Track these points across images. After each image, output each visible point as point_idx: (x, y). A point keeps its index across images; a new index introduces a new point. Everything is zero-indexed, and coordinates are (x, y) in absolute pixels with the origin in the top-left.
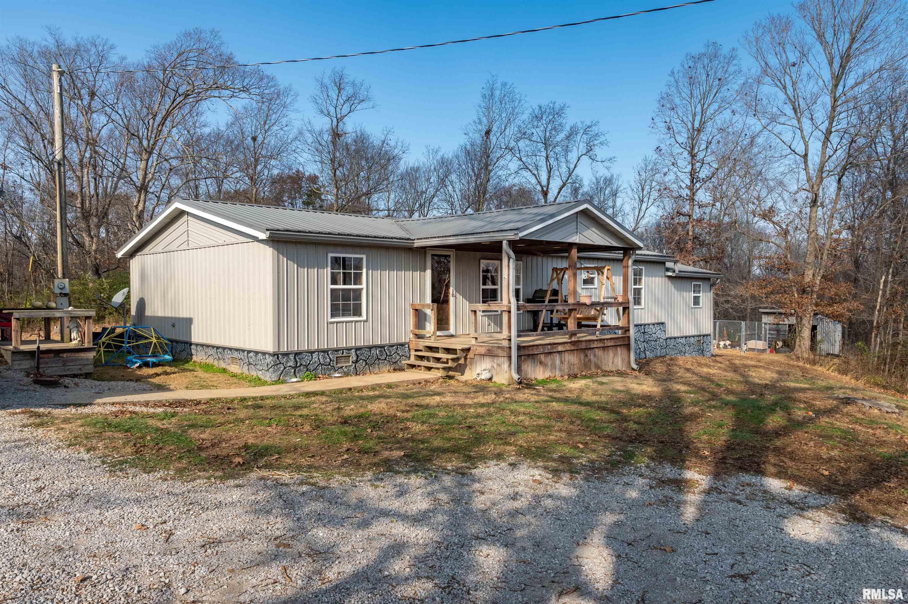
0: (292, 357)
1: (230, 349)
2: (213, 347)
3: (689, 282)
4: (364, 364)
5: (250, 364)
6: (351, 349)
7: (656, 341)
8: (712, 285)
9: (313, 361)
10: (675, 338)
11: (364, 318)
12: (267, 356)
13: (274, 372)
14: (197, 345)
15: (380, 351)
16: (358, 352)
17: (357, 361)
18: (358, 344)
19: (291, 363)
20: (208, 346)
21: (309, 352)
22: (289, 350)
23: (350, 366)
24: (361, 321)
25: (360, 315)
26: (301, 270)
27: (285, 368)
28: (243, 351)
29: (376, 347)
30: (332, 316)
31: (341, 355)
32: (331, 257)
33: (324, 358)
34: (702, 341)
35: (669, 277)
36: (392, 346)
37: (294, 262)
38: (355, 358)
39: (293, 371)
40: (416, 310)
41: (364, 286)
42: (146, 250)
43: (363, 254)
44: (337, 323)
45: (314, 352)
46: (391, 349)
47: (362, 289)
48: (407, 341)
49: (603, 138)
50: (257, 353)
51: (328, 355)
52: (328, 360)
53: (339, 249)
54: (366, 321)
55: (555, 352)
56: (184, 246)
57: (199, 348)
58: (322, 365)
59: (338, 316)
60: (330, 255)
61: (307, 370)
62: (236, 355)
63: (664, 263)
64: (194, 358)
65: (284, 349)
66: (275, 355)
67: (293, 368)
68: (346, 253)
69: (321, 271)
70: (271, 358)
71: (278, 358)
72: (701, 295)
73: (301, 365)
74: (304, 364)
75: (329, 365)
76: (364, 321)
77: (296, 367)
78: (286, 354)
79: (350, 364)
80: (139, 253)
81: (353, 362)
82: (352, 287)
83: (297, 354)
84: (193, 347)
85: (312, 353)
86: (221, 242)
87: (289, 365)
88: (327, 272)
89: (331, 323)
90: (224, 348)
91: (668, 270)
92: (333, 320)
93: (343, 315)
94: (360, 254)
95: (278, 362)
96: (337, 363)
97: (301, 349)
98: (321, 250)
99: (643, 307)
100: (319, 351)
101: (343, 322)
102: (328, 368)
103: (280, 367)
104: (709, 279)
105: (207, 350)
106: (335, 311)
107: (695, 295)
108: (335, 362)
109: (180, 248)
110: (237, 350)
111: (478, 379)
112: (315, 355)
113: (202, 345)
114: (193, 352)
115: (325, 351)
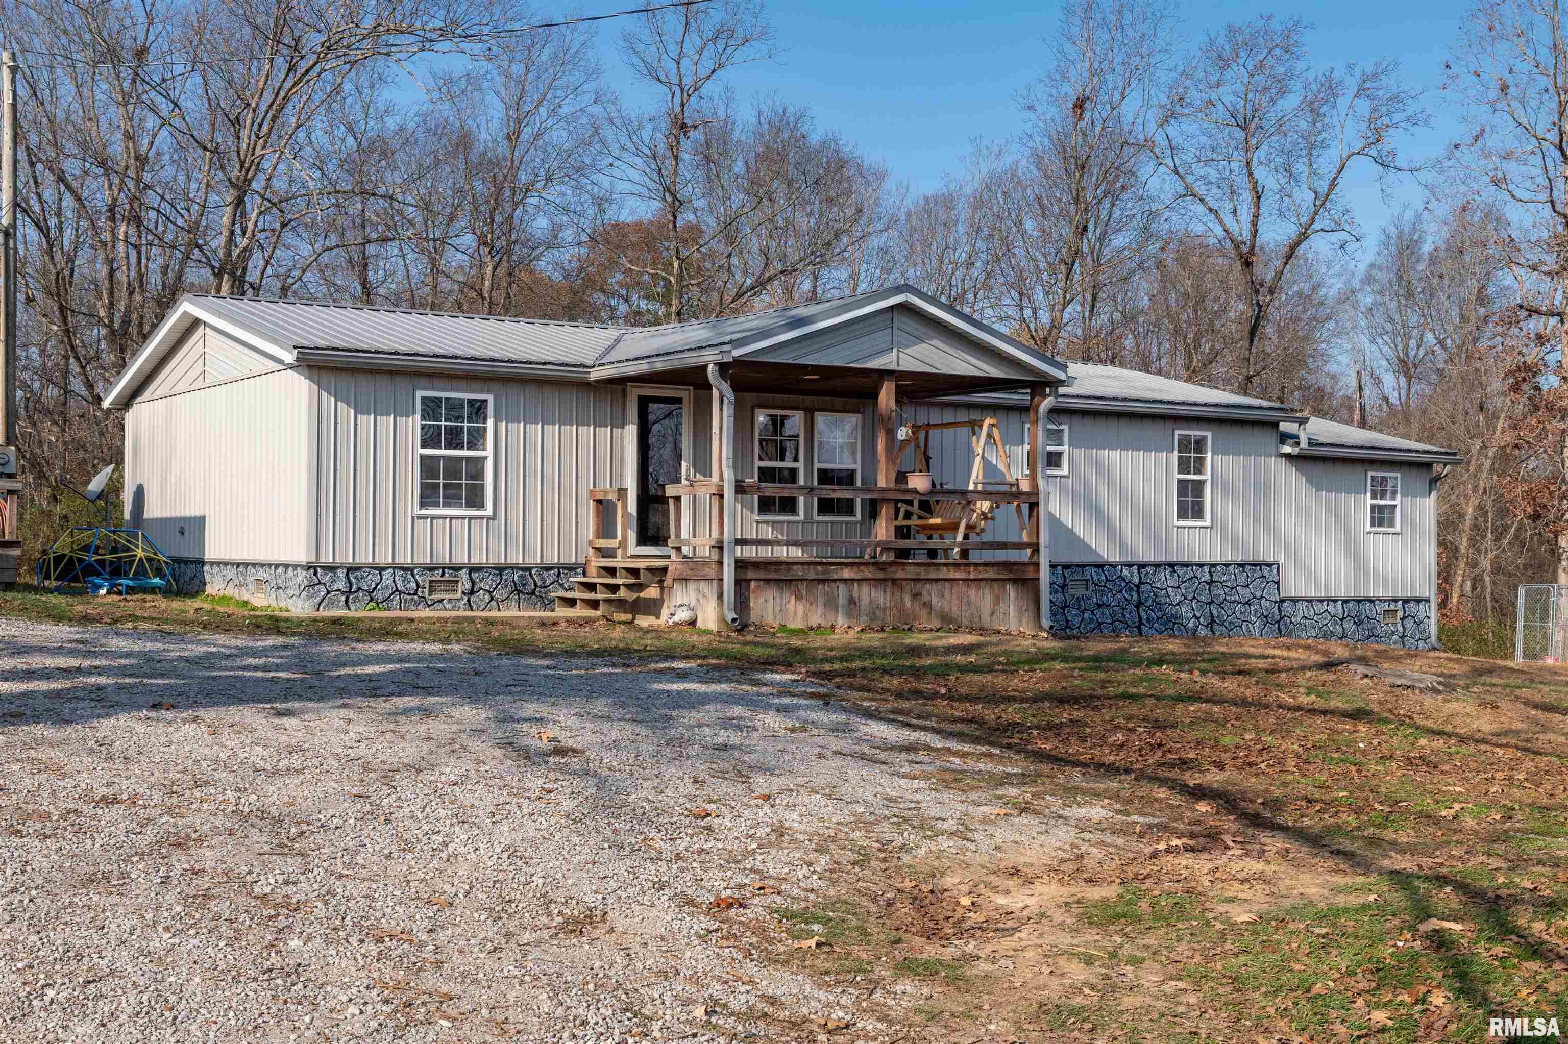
0: (341, 573)
1: (254, 565)
2: (233, 564)
3: (1359, 469)
4: (487, 598)
5: (279, 588)
6: (460, 569)
7: (1248, 603)
8: (1434, 481)
9: (384, 583)
10: (1310, 601)
11: (489, 511)
12: (299, 570)
13: (309, 597)
14: (212, 564)
15: (521, 576)
16: (474, 575)
17: (472, 592)
18: (476, 560)
19: (341, 585)
20: (226, 564)
21: (375, 568)
22: (337, 560)
23: (459, 600)
24: (482, 518)
25: (481, 506)
26: (362, 418)
27: (328, 592)
28: (270, 565)
29: (513, 568)
30: (423, 505)
31: (439, 578)
32: (423, 398)
33: (405, 580)
34: (1400, 614)
35: (1288, 456)
36: (548, 569)
37: (348, 404)
38: (468, 586)
39: (343, 598)
40: (599, 502)
41: (489, 452)
42: (147, 395)
43: (489, 392)
44: (433, 518)
45: (385, 569)
46: (545, 574)
47: (485, 458)
48: (581, 560)
49: (1412, 107)
50: (286, 566)
51: (413, 575)
52: (414, 585)
53: (437, 382)
54: (494, 517)
55: (835, 580)
56: (199, 384)
57: (216, 569)
58: (401, 592)
59: (436, 505)
60: (420, 394)
61: (371, 600)
62: (262, 574)
63: (1275, 425)
64: (209, 590)
65: (327, 558)
66: (309, 568)
67: (343, 593)
68: (452, 390)
69: (401, 420)
70: (304, 573)
71: (315, 574)
72: (1397, 502)
73: (359, 589)
74: (366, 588)
75: (415, 594)
76: (488, 519)
77: (350, 592)
78: (331, 569)
79: (459, 595)
80: (138, 400)
81: (463, 593)
82: (465, 453)
83: (350, 569)
84: (207, 568)
85: (381, 569)
86: (245, 373)
87: (335, 588)
88: (414, 424)
89: (420, 518)
90: (247, 565)
91: (1284, 438)
92: (424, 512)
93: (447, 505)
94: (482, 391)
95: (316, 581)
96: (431, 592)
97: (361, 559)
98: (403, 384)
99: (1208, 523)
100: (395, 567)
101: (444, 518)
102: (412, 600)
103: (319, 591)
104: (1428, 466)
105: (224, 573)
106: (428, 496)
107: (1378, 502)
108: (427, 590)
109: (193, 387)
110: (262, 565)
111: (671, 622)
112: (386, 574)
113: (218, 564)
114: (208, 577)
115: (408, 569)
